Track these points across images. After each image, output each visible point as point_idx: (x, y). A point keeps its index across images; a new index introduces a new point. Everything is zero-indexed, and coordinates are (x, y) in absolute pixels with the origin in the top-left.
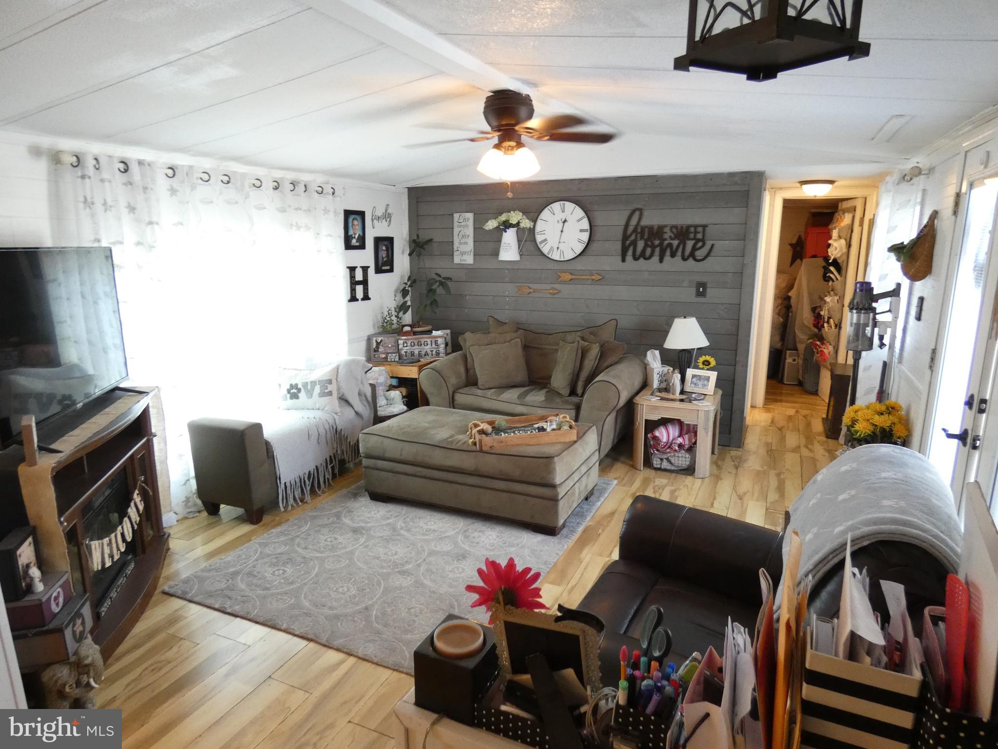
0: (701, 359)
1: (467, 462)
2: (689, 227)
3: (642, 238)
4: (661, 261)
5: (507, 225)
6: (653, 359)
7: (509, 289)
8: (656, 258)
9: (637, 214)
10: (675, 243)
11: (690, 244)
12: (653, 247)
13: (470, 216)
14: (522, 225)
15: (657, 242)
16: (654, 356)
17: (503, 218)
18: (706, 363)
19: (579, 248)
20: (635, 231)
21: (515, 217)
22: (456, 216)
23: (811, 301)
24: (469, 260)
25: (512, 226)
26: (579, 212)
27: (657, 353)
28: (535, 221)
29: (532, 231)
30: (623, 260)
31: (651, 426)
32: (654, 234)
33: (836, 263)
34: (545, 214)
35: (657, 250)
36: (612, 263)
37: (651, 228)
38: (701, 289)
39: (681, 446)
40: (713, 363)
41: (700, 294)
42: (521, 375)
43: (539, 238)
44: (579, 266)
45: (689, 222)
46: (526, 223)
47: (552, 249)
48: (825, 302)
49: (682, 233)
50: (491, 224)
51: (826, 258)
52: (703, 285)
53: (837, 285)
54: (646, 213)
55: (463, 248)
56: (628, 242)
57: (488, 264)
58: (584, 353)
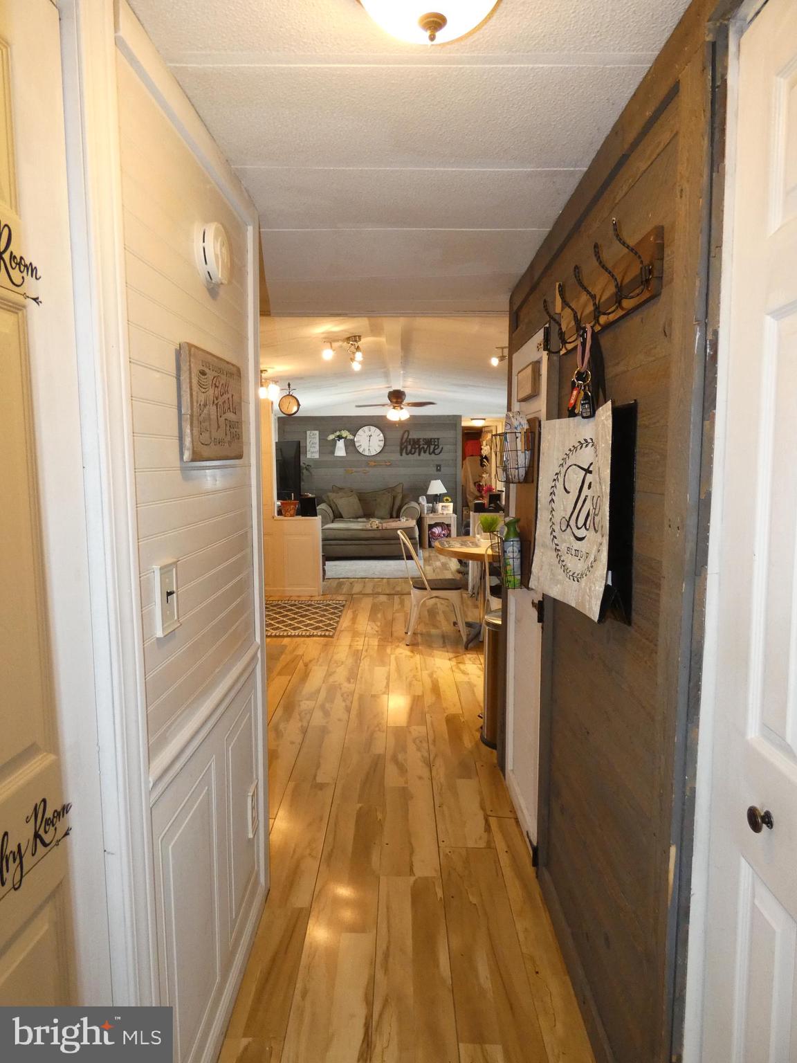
0: (445, 498)
1: (378, 535)
2: (431, 439)
3: (410, 444)
4: (419, 455)
5: (340, 437)
6: (423, 500)
7: (340, 471)
8: (417, 454)
9: (407, 433)
10: (426, 447)
11: (432, 447)
12: (415, 449)
13: (317, 432)
14: (348, 438)
15: (417, 446)
16: (423, 499)
17: (338, 433)
18: (447, 500)
19: (379, 450)
20: (406, 441)
21: (345, 433)
22: (308, 432)
23: (473, 480)
24: (317, 456)
25: (343, 438)
26: (378, 431)
27: (425, 497)
28: (355, 436)
29: (353, 442)
30: (401, 455)
31: (431, 527)
32: (415, 442)
33: (486, 458)
34: (360, 432)
35: (417, 450)
36: (395, 457)
37: (414, 439)
38: (438, 468)
39: (444, 534)
40: (450, 500)
41: (438, 470)
42: (361, 512)
43: (357, 444)
44: (378, 459)
45: (431, 437)
46: (350, 437)
47: (364, 450)
48: (482, 477)
49: (429, 442)
50: (331, 437)
51: (481, 456)
52: (440, 466)
53: (488, 468)
54: (411, 433)
55: (312, 450)
56: (403, 447)
57: (328, 458)
58: (394, 498)
